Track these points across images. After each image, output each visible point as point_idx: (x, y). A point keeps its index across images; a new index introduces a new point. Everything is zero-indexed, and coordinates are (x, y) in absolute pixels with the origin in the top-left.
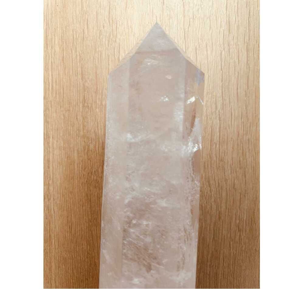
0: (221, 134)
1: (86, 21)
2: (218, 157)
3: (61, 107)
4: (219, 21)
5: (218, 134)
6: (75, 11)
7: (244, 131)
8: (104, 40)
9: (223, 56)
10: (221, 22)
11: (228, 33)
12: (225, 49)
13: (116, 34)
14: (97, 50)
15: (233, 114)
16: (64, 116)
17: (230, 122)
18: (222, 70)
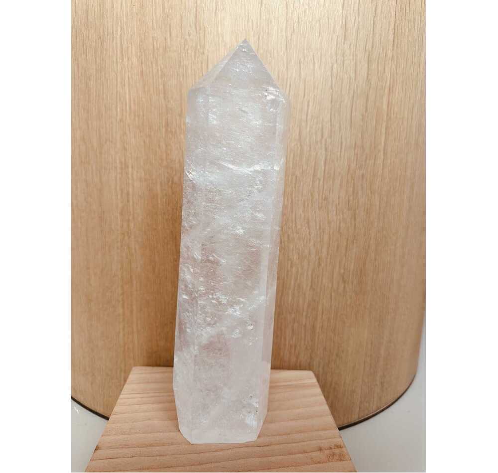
0: (327, 168)
1: (168, 26)
2: (321, 194)
3: (140, 132)
4: (332, 25)
5: (323, 168)
6: (155, 13)
7: (356, 165)
8: (190, 51)
9: (335, 70)
10: (335, 26)
11: (343, 40)
12: (338, 62)
13: (204, 43)
14: (182, 64)
15: (344, 144)
16: (144, 142)
17: (339, 154)
18: (332, 89)
